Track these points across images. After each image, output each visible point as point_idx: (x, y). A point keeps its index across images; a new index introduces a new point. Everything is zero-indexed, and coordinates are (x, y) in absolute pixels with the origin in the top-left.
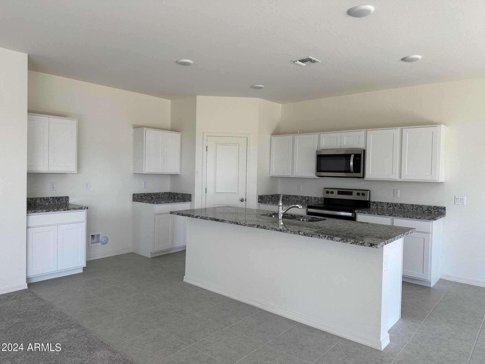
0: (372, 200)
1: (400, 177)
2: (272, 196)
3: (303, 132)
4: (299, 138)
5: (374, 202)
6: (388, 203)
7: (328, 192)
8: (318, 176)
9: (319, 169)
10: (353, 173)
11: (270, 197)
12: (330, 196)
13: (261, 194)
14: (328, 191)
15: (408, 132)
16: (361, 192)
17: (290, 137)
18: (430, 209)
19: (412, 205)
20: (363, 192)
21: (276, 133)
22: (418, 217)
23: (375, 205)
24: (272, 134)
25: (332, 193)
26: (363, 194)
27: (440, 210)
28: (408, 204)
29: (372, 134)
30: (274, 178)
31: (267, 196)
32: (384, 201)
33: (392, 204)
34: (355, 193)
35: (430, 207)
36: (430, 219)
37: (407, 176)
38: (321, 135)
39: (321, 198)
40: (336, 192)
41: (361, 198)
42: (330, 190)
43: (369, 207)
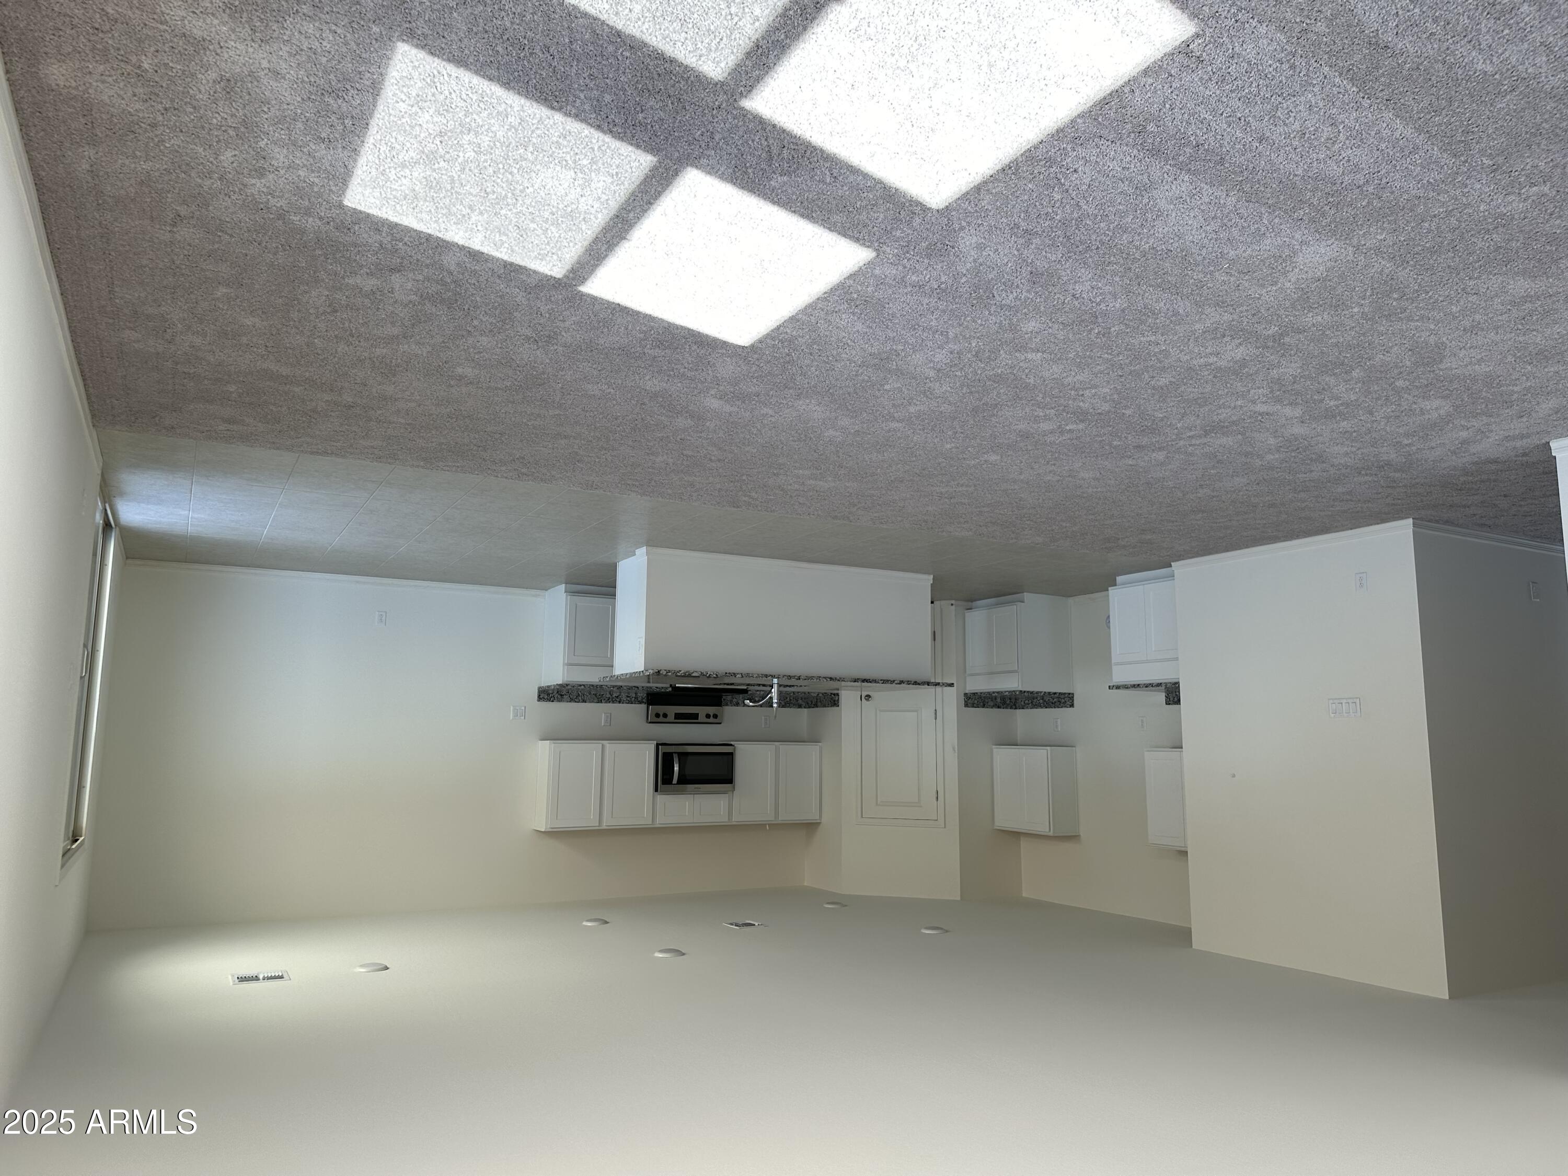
0: (644, 706)
1: (603, 746)
2: (816, 706)
3: (758, 827)
4: (767, 815)
5: (640, 702)
6: (620, 702)
7: (715, 716)
8: (731, 745)
9: (729, 757)
10: (675, 753)
11: (819, 704)
12: (711, 710)
13: (835, 708)
14: (715, 719)
15: (591, 821)
16: (661, 719)
17: (784, 817)
18: (559, 697)
19: (584, 701)
20: (658, 719)
21: (811, 827)
22: (583, 687)
23: (639, 699)
24: (820, 823)
25: (708, 716)
26: (657, 715)
27: (546, 697)
28: (590, 702)
29: (644, 819)
30: (814, 739)
31: (825, 706)
32: (625, 705)
33: (613, 702)
34: (671, 717)
35: (559, 701)
36: (567, 685)
37: (592, 750)
38: (727, 820)
39: (727, 705)
40: (702, 718)
41: (661, 709)
42: (712, 720)
43: (648, 694)
